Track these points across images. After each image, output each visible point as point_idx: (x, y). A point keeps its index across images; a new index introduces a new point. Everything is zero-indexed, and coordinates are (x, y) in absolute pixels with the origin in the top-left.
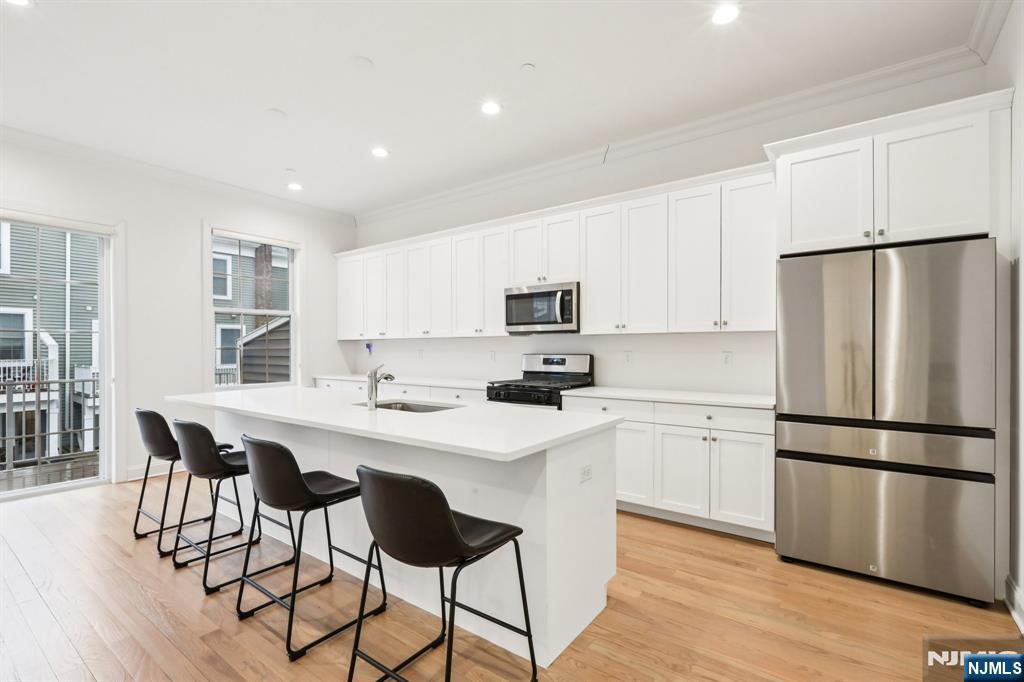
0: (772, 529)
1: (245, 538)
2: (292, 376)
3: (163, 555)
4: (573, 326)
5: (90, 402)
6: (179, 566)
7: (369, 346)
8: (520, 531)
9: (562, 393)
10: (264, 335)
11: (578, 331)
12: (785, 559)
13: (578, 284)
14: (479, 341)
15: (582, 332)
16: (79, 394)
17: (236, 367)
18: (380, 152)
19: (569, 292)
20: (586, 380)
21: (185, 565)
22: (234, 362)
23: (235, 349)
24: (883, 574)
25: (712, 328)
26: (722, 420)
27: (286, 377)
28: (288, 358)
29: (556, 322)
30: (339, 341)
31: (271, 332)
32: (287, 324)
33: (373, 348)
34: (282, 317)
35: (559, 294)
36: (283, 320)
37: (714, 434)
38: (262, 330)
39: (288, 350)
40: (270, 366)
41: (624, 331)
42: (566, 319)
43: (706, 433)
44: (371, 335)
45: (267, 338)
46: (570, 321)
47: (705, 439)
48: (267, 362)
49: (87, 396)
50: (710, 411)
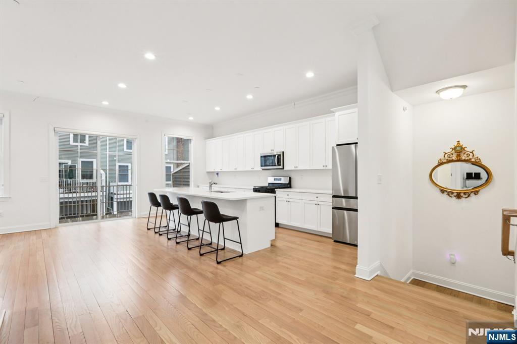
0: (331, 232)
1: (176, 230)
2: (190, 185)
3: (156, 233)
4: (281, 167)
5: (115, 196)
6: (160, 235)
7: (217, 174)
8: (238, 218)
9: (276, 190)
10: (181, 170)
11: (283, 168)
12: (335, 241)
13: (283, 152)
14: (252, 172)
15: (285, 169)
16: (112, 193)
17: (171, 182)
18: (217, 109)
19: (280, 155)
20: (288, 186)
21: (161, 235)
22: (170, 181)
23: (170, 175)
24: (348, 242)
25: (323, 168)
26: (320, 199)
27: (188, 185)
28: (189, 178)
29: (275, 166)
30: (208, 172)
31: (183, 169)
32: (189, 166)
33: (219, 175)
34: (186, 163)
35: (277, 156)
36: (187, 165)
37: (319, 203)
38: (180, 168)
39: (189, 175)
40: (183, 181)
41: (297, 169)
42: (279, 165)
43: (316, 203)
44: (218, 170)
45: (182, 171)
46: (280, 165)
47: (316, 204)
48: (182, 180)
49: (115, 194)
50: (317, 195)
